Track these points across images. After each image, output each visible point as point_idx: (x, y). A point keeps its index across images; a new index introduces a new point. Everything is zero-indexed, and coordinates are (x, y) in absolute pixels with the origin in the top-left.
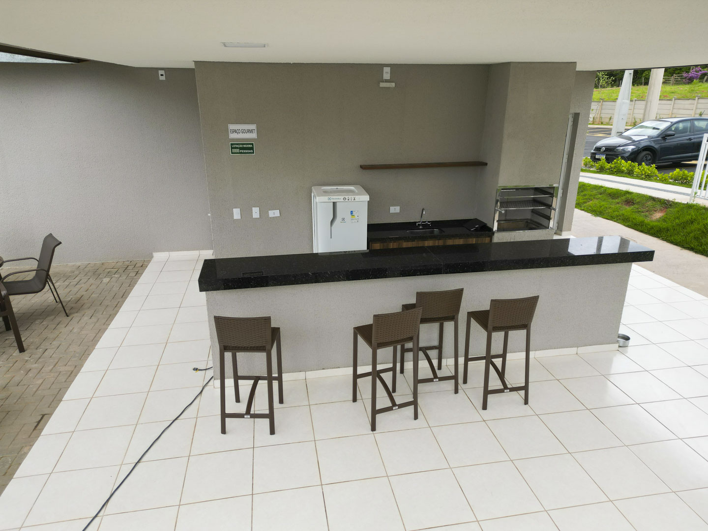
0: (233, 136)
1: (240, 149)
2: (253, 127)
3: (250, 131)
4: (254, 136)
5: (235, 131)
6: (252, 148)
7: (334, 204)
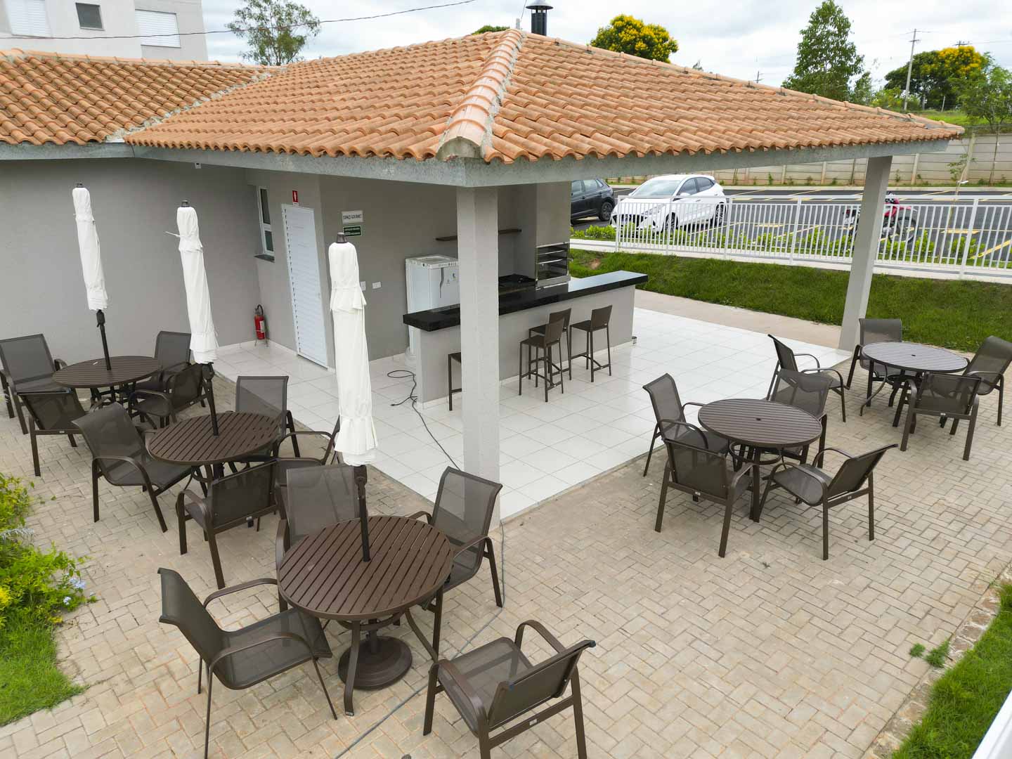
0: (346, 221)
1: (351, 232)
2: (360, 212)
3: (358, 216)
4: (361, 220)
5: (347, 217)
6: (359, 231)
7: (442, 269)
